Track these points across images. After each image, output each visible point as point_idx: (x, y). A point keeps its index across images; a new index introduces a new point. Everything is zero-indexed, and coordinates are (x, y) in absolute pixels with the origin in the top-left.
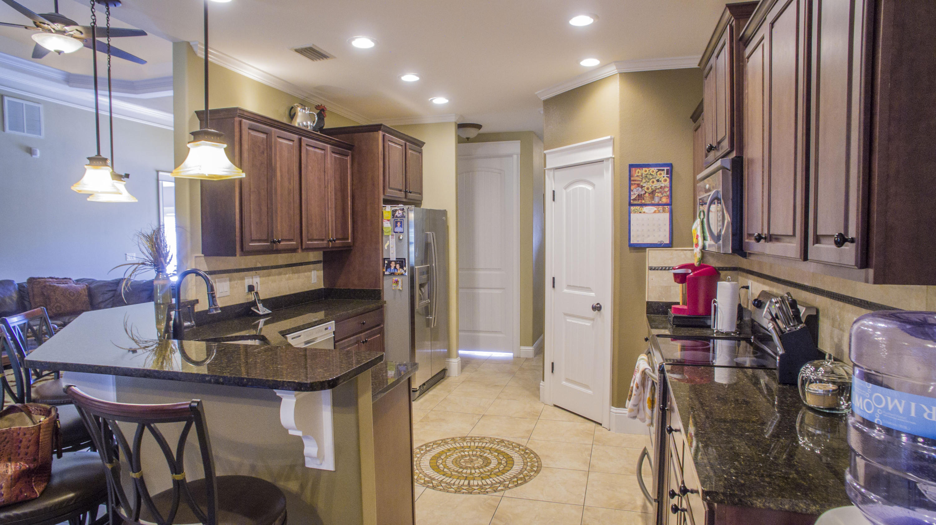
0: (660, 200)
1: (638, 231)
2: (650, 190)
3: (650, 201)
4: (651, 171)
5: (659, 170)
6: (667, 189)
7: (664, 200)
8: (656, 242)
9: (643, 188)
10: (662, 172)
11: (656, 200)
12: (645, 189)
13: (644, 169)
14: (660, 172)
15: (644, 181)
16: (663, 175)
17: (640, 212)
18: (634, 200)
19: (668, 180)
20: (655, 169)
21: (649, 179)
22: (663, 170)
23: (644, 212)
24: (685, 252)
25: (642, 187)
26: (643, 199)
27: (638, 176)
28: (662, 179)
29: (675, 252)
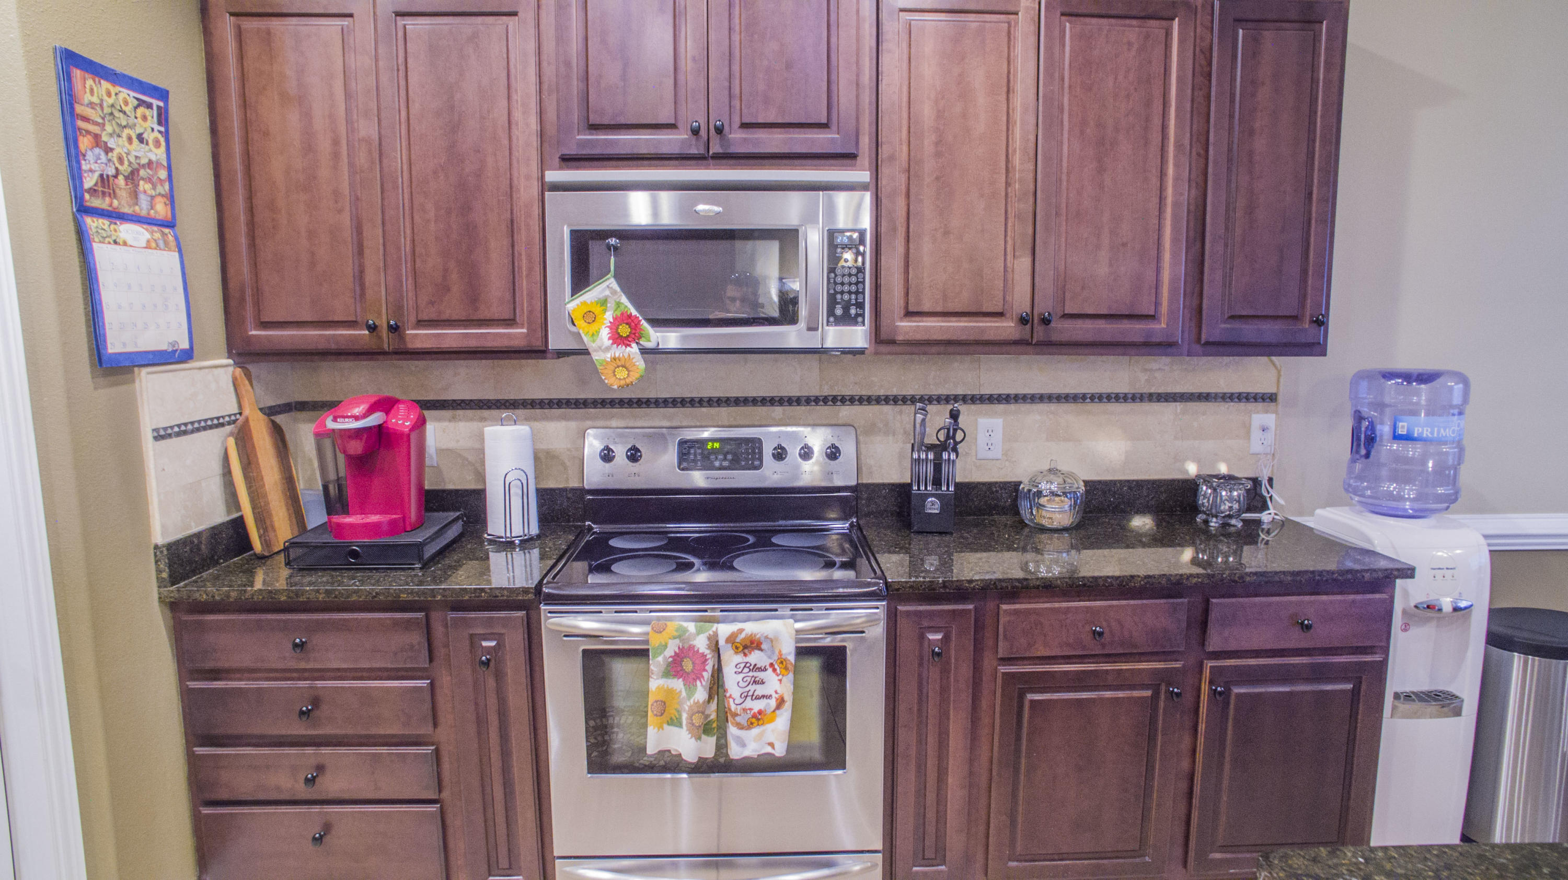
0: (152, 208)
1: (120, 307)
2: (125, 168)
3: (130, 206)
4: (121, 96)
5: (141, 103)
6: (163, 174)
7: (161, 210)
8: (164, 347)
9: (110, 154)
10: (148, 112)
11: (142, 208)
12: (114, 156)
13: (105, 85)
14: (141, 110)
15: (109, 128)
16: (149, 125)
17: (115, 242)
18: (93, 191)
19: (162, 140)
20: (126, 95)
21: (119, 125)
22: (149, 106)
23: (125, 244)
24: (216, 371)
25: (108, 150)
26: (115, 197)
27: (91, 105)
28: (150, 137)
29: (198, 375)
